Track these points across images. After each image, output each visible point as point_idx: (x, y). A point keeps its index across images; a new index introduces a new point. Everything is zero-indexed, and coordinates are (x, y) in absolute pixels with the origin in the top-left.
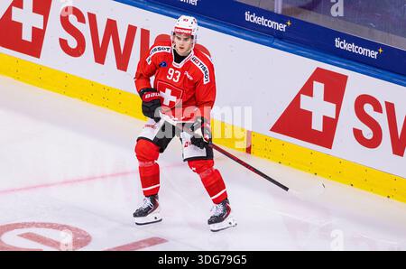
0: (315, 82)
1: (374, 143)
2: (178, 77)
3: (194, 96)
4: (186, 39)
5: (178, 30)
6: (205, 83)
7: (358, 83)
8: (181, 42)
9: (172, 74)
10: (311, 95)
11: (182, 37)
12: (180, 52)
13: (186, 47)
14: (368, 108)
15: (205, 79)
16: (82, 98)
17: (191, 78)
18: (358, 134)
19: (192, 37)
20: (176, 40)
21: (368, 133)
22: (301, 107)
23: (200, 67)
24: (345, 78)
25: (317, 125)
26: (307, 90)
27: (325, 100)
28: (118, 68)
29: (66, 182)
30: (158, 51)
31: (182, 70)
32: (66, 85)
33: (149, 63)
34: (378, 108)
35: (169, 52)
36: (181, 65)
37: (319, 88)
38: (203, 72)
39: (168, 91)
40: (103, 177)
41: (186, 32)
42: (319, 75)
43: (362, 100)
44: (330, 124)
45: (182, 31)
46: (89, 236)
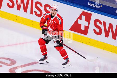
0: (82, 16)
1: (100, 34)
2: (52, 22)
3: (57, 28)
4: (54, 11)
5: (52, 8)
6: (60, 24)
7: (95, 16)
8: (53, 12)
9: (50, 22)
10: (81, 19)
11: (53, 10)
12: (53, 15)
13: (55, 13)
14: (98, 23)
15: (60, 23)
16: (13, 20)
17: (56, 23)
18: (95, 31)
19: (56, 10)
20: (52, 11)
21: (98, 31)
22: (78, 23)
23: (58, 19)
24: (91, 14)
25: (83, 28)
26: (80, 18)
27: (85, 21)
28: (24, 12)
29: (9, 45)
30: (47, 15)
31: (53, 20)
32: (9, 17)
33: (44, 18)
34: (101, 23)
35: (50, 15)
36: (53, 19)
37: (83, 17)
38: (59, 21)
39: (50, 27)
40: (20, 44)
41: (55, 9)
42: (83, 13)
43: (96, 21)
44: (87, 28)
45: (53, 9)
46: (16, 61)
